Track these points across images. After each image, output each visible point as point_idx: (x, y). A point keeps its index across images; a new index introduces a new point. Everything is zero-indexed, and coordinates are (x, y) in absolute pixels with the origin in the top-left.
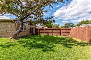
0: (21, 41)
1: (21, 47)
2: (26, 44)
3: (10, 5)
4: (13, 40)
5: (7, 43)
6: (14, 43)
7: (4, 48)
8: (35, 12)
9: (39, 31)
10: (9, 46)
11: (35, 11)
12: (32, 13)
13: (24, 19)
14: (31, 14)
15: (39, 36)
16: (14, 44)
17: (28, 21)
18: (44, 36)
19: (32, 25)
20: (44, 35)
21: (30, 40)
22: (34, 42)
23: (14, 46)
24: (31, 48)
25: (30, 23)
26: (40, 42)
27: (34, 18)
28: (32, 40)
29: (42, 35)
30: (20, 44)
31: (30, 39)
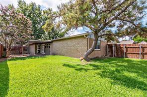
0: (94, 66)
1: (96, 75)
2: (103, 72)
3: (86, 14)
4: (84, 63)
5: (78, 65)
6: (86, 66)
7: (76, 71)
8: (121, 16)
9: (125, 51)
10: (80, 69)
11: (122, 12)
12: (116, 18)
13: (99, 31)
14: (113, 19)
15: (127, 61)
16: (86, 68)
17: (105, 33)
18: (140, 62)
19: (113, 39)
20: (139, 60)
21: (109, 66)
22: (118, 71)
23: (86, 70)
24: (116, 83)
25: (109, 36)
26: (133, 75)
27: (118, 27)
28: (113, 67)
29: (136, 59)
30: (94, 69)
31: (108, 64)
